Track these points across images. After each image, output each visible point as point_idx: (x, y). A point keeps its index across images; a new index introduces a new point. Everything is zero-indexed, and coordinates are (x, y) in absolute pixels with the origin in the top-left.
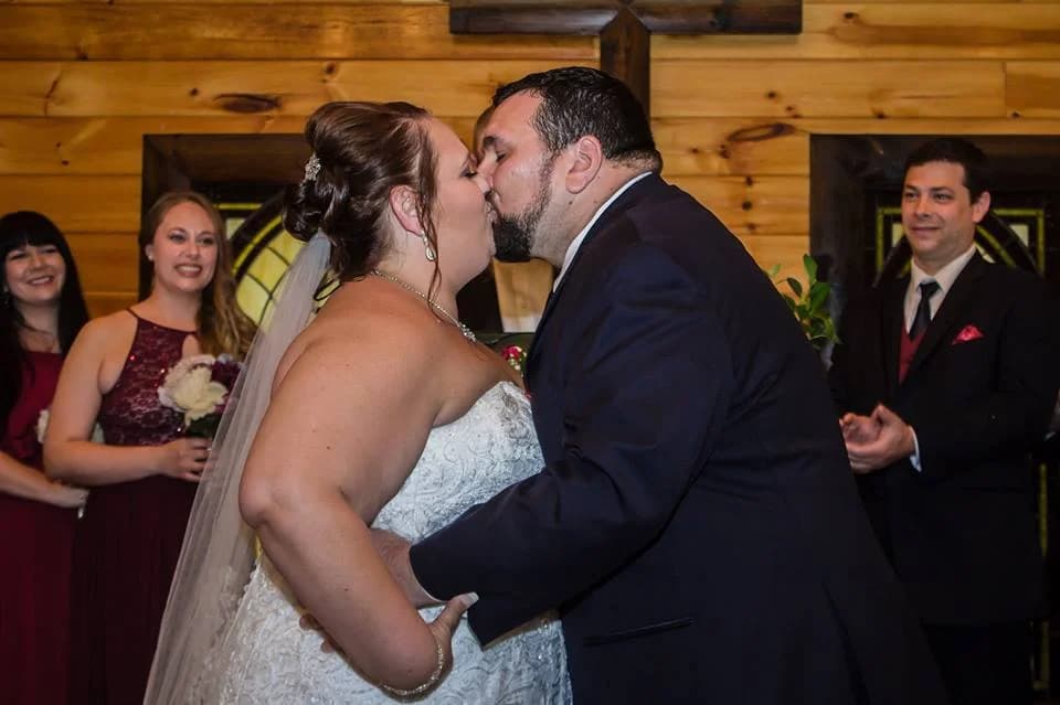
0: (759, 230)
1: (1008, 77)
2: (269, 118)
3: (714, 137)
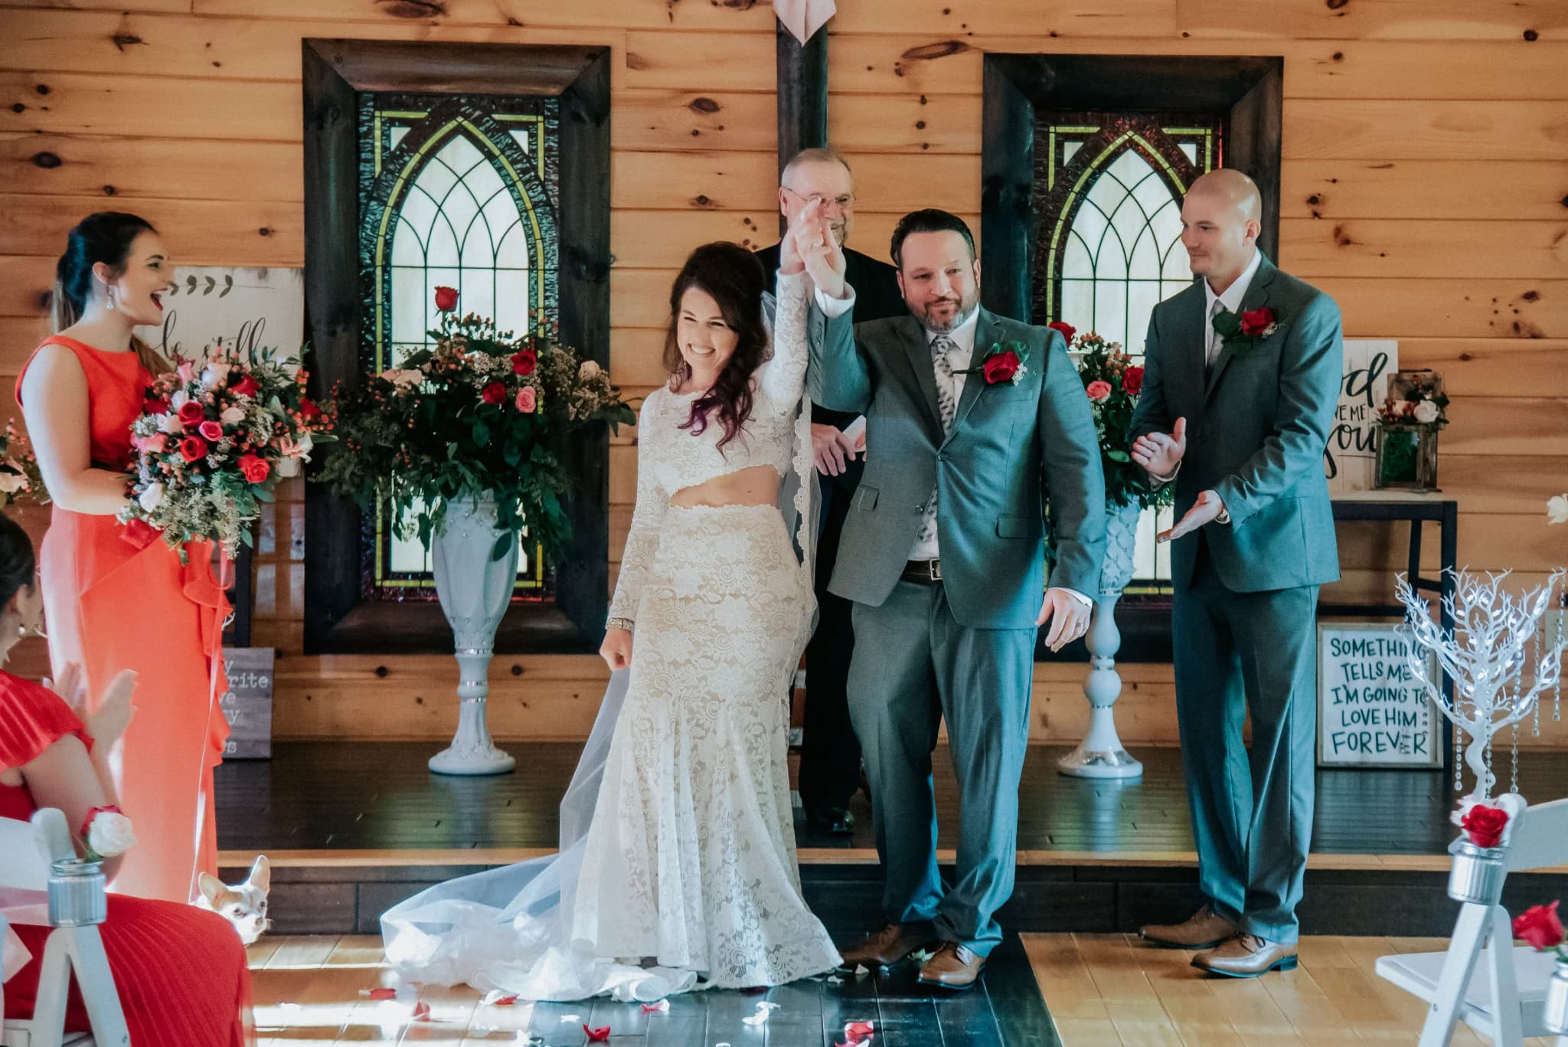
0: (932, 150)
2: (435, 24)
3: (892, 53)
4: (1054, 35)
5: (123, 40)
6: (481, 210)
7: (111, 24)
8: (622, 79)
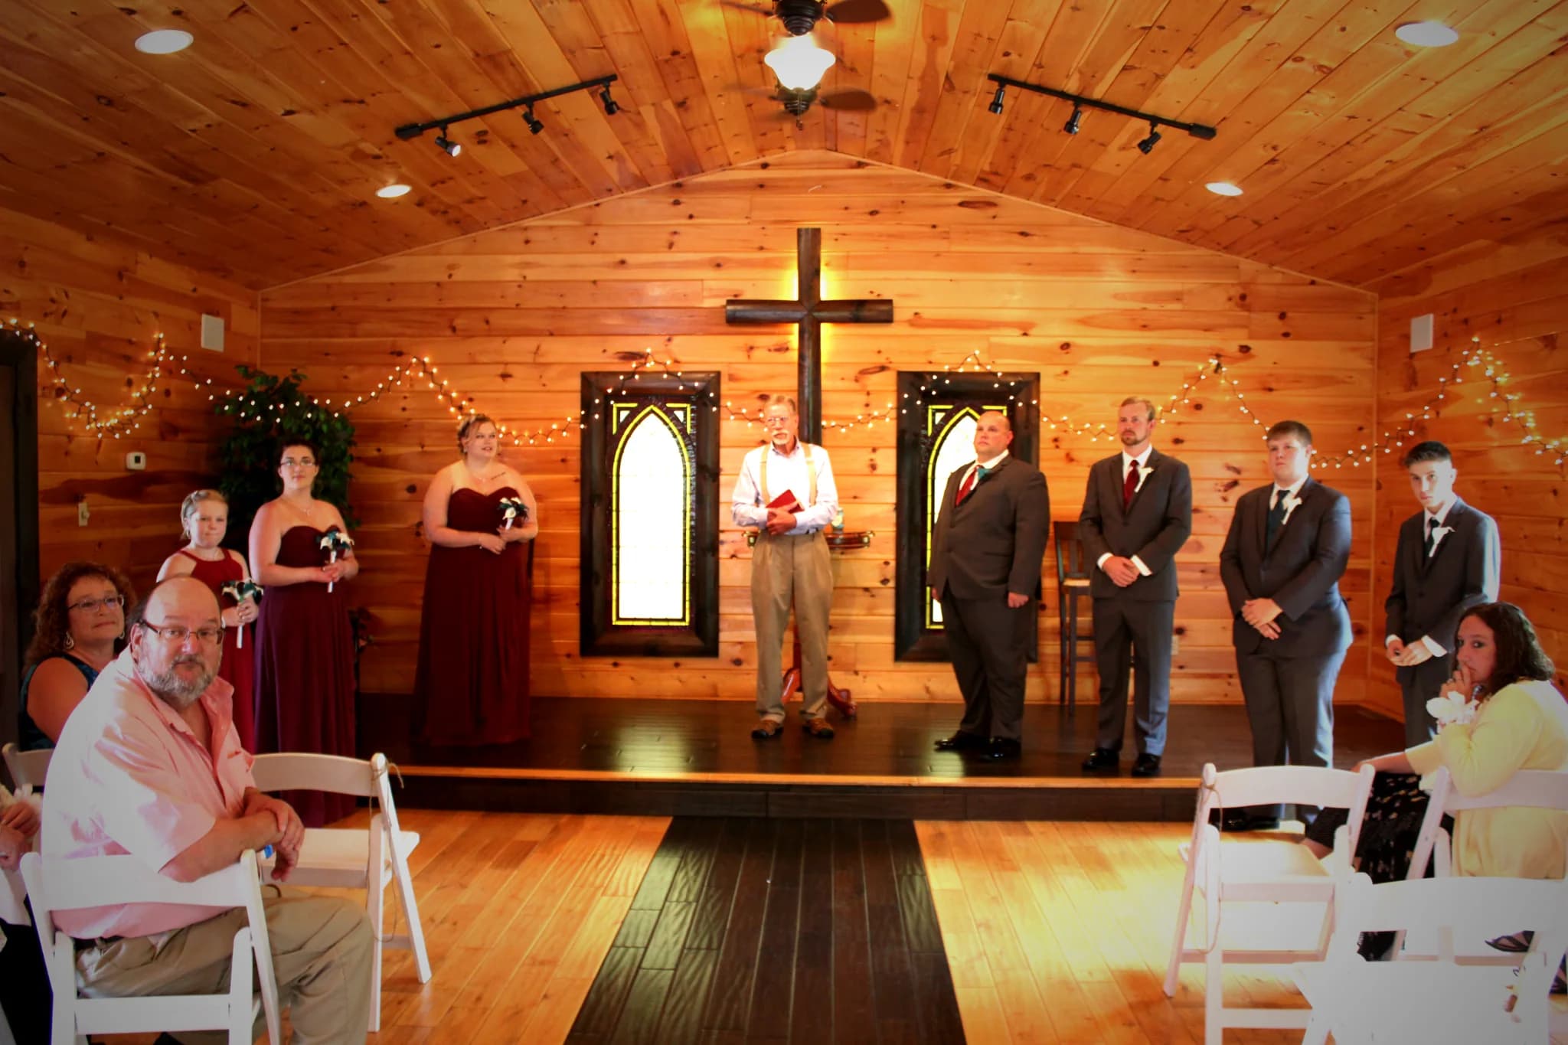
1: (990, 344)
2: (642, 363)
3: (852, 372)
4: (930, 362)
5: (505, 376)
7: (500, 370)
8: (725, 387)
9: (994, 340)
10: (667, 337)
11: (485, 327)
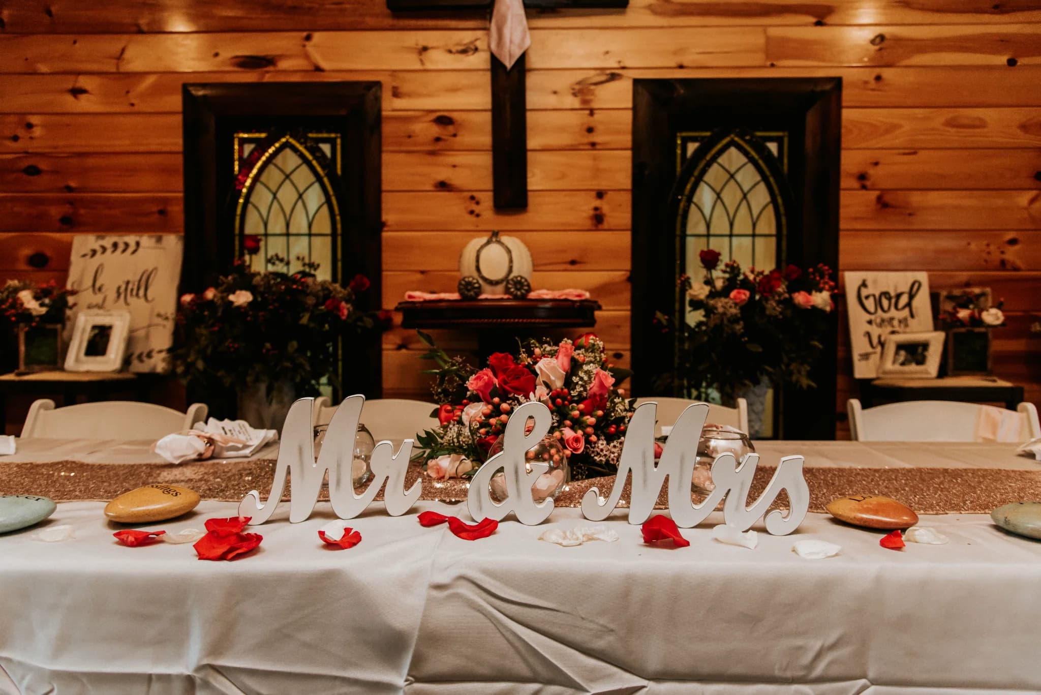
0: (598, 147)
1: (768, 39)
2: (268, 72)
3: (569, 82)
4: (681, 67)
5: (77, 92)
6: (300, 196)
7: (69, 83)
8: (388, 104)
9: (774, 32)
10: (305, 34)
11: (46, 19)
